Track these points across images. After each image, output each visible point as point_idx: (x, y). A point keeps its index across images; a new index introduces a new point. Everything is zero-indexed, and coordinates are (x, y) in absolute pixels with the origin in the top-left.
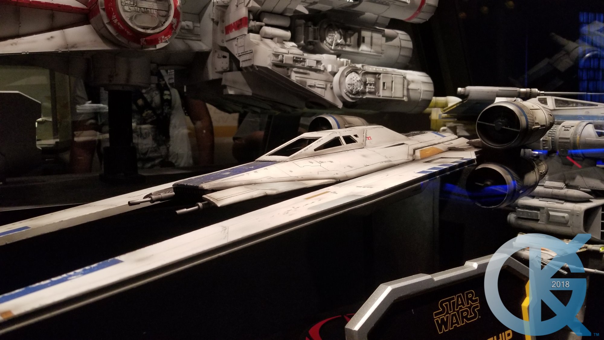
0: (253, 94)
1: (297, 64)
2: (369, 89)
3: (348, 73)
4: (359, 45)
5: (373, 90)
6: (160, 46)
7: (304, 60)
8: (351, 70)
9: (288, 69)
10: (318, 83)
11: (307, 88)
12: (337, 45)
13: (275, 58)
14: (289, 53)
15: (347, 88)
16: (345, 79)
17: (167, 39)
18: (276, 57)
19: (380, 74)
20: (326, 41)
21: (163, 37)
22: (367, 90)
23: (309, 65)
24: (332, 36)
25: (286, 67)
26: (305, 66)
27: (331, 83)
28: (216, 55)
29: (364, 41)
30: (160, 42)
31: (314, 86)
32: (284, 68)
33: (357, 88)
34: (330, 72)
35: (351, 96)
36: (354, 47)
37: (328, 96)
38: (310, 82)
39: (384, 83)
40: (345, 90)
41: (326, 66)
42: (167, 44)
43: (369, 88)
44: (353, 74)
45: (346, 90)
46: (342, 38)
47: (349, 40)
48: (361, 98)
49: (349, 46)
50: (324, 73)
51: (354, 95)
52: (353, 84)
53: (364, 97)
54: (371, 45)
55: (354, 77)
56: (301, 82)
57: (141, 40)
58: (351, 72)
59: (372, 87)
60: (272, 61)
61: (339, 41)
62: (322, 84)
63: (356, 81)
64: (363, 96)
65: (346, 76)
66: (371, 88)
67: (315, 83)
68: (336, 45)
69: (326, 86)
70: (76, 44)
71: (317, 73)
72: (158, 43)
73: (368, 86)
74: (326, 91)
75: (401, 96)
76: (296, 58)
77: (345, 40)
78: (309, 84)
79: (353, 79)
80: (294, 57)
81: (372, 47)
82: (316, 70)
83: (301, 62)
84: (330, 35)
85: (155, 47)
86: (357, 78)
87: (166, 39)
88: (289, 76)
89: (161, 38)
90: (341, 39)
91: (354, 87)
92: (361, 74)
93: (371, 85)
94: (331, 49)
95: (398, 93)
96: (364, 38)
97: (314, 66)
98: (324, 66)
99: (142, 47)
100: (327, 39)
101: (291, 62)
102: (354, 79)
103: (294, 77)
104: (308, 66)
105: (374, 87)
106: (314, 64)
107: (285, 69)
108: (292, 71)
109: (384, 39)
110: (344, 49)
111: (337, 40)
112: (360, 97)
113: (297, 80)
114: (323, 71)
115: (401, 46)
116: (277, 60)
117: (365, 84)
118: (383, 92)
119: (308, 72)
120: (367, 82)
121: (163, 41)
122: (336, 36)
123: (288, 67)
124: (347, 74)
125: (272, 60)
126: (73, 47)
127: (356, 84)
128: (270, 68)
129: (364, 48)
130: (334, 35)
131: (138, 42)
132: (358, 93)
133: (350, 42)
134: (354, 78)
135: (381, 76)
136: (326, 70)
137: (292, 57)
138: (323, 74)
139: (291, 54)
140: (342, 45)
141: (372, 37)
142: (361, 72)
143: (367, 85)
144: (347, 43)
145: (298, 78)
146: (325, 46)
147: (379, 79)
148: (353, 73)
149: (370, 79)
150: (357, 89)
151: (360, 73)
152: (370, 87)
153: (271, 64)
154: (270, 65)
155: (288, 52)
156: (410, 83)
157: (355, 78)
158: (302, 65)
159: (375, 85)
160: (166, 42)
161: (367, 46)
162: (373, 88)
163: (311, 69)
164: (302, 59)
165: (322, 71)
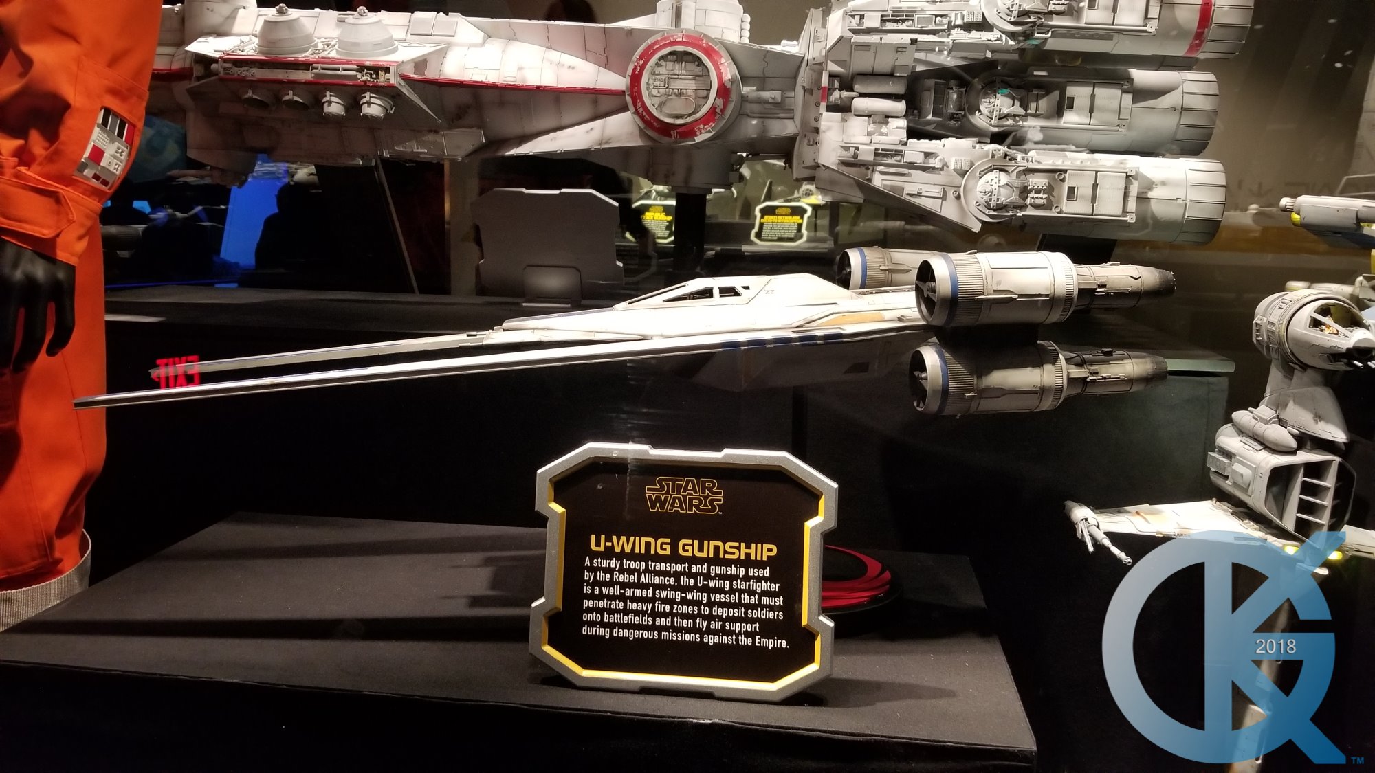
0: (865, 200)
1: (885, 159)
2: (1033, 200)
3: (983, 173)
4: (1059, 113)
5: (1045, 201)
6: (698, 140)
7: (899, 153)
8: (991, 166)
9: (868, 169)
10: (926, 190)
11: (905, 197)
12: (1007, 116)
13: (844, 153)
14: (871, 142)
15: (979, 198)
16: (978, 181)
17: (710, 128)
18: (846, 151)
19: (1065, 171)
20: (980, 111)
21: (702, 127)
22: (1028, 201)
23: (908, 161)
24: (990, 102)
25: (864, 165)
26: (902, 163)
27: (955, 189)
28: (806, 141)
29: (1071, 106)
30: (697, 133)
31: (919, 195)
32: (860, 167)
33: (998, 199)
34: (955, 170)
35: (987, 213)
36: (1048, 117)
37: (949, 211)
38: (909, 188)
39: (1071, 190)
40: (975, 203)
41: (946, 160)
42: (711, 134)
43: (1033, 198)
44: (993, 175)
45: (977, 203)
46: (1017, 103)
47: (1033, 106)
48: (1012, 216)
49: (1035, 116)
50: (941, 172)
51: (994, 210)
52: (991, 192)
53: (1020, 214)
54: (1091, 111)
55: (992, 180)
56: (893, 188)
57: (672, 132)
58: (990, 170)
59: (1040, 196)
60: (839, 157)
61: (1005, 111)
62: (937, 191)
63: (996, 186)
64: (1018, 212)
65: (980, 178)
66: (1037, 198)
67: (921, 189)
68: (999, 119)
69: (945, 193)
70: (610, 139)
71: (928, 173)
72: (696, 136)
73: (1032, 194)
74: (944, 202)
75: (1119, 211)
76: (882, 150)
77: (1024, 106)
78: (907, 192)
79: (989, 183)
80: (876, 149)
81: (1093, 115)
82: (924, 169)
83: (893, 156)
84: (985, 102)
85: (695, 141)
86: (999, 181)
87: (706, 129)
88: (870, 180)
89: (699, 128)
90: (1013, 105)
91: (993, 197)
92: (1015, 172)
93: (1038, 192)
94: (991, 125)
95: (1109, 206)
96: (1072, 100)
97: (918, 162)
98: (941, 160)
99: (676, 143)
100: (982, 108)
101: (871, 158)
102: (993, 182)
103: (879, 181)
104: (906, 162)
105: (1045, 196)
106: (919, 159)
107: (863, 169)
108: (873, 171)
109: (1128, 98)
110: (1020, 123)
111: (1000, 109)
112: (1011, 213)
113: (884, 185)
114: (941, 169)
115: (1182, 107)
116: (847, 156)
117: (1025, 191)
118: (1066, 204)
119: (906, 171)
120: (1030, 187)
121: (703, 131)
122: (998, 102)
123: (866, 165)
124: (980, 174)
125: (838, 155)
126: (607, 142)
127: (995, 192)
128: (835, 168)
129: (1071, 118)
130: (992, 100)
131: (670, 136)
132: (1001, 207)
133: (1037, 109)
134: (995, 180)
135: (1067, 175)
136: (948, 167)
137: (872, 150)
138: (940, 174)
139: (874, 143)
140: (1015, 116)
141: (1093, 96)
142: (1015, 169)
143: (1029, 192)
144: (1029, 112)
145: (885, 182)
146: (979, 120)
147: (1063, 180)
148: (995, 171)
149: (1039, 181)
150: (998, 201)
151: (1012, 172)
152: (1036, 195)
153: (838, 161)
154: (832, 164)
155: (869, 142)
156: (1154, 186)
157: (997, 180)
158: (896, 161)
159: (1050, 190)
160: (709, 132)
161: (1079, 114)
162: (1042, 198)
163: (912, 166)
164: (894, 152)
165: (938, 168)
